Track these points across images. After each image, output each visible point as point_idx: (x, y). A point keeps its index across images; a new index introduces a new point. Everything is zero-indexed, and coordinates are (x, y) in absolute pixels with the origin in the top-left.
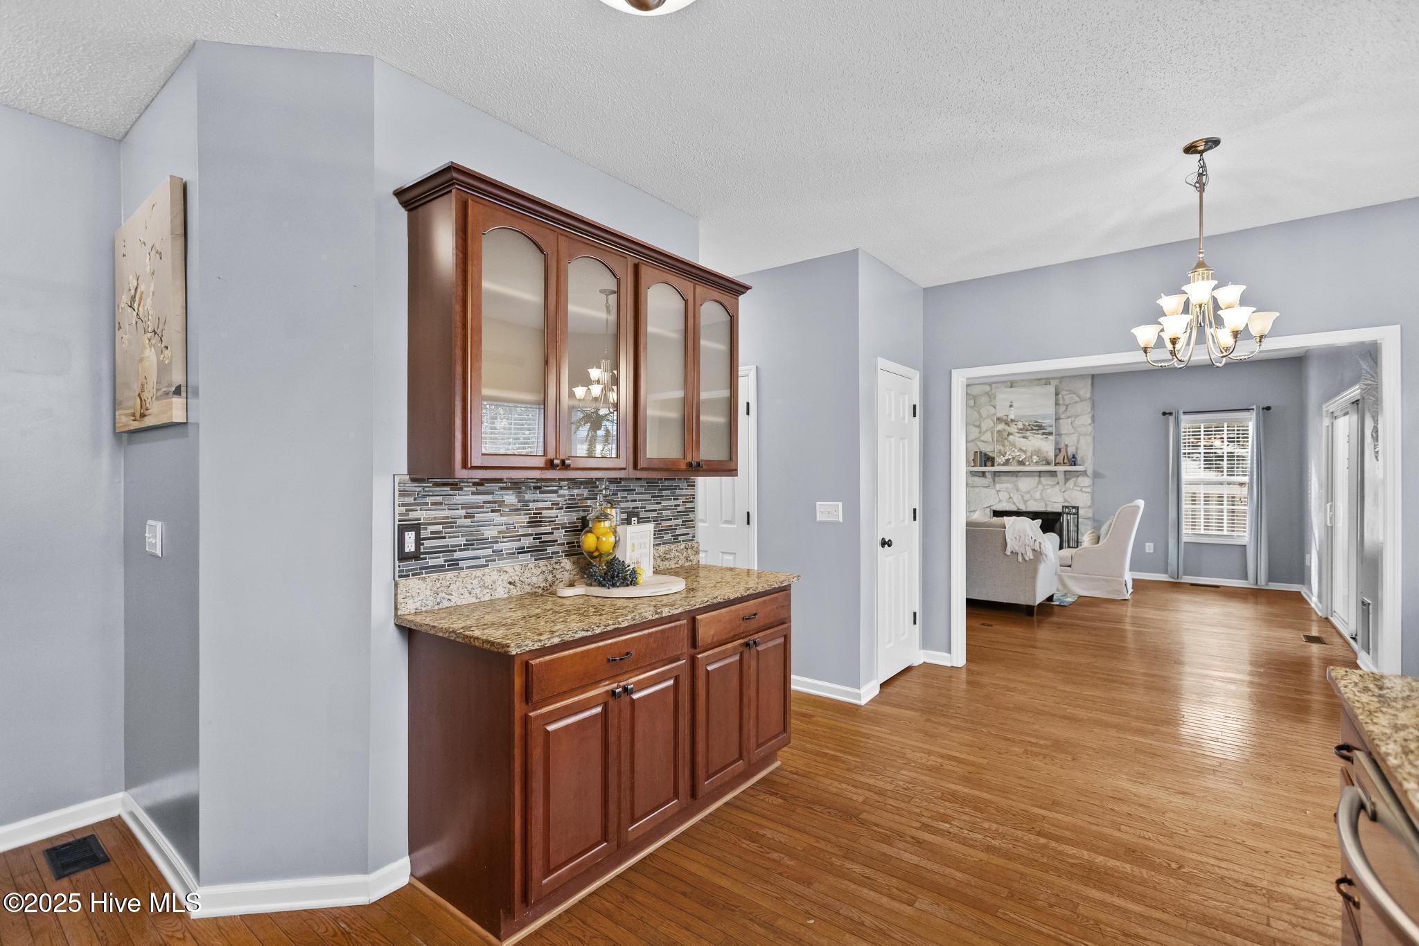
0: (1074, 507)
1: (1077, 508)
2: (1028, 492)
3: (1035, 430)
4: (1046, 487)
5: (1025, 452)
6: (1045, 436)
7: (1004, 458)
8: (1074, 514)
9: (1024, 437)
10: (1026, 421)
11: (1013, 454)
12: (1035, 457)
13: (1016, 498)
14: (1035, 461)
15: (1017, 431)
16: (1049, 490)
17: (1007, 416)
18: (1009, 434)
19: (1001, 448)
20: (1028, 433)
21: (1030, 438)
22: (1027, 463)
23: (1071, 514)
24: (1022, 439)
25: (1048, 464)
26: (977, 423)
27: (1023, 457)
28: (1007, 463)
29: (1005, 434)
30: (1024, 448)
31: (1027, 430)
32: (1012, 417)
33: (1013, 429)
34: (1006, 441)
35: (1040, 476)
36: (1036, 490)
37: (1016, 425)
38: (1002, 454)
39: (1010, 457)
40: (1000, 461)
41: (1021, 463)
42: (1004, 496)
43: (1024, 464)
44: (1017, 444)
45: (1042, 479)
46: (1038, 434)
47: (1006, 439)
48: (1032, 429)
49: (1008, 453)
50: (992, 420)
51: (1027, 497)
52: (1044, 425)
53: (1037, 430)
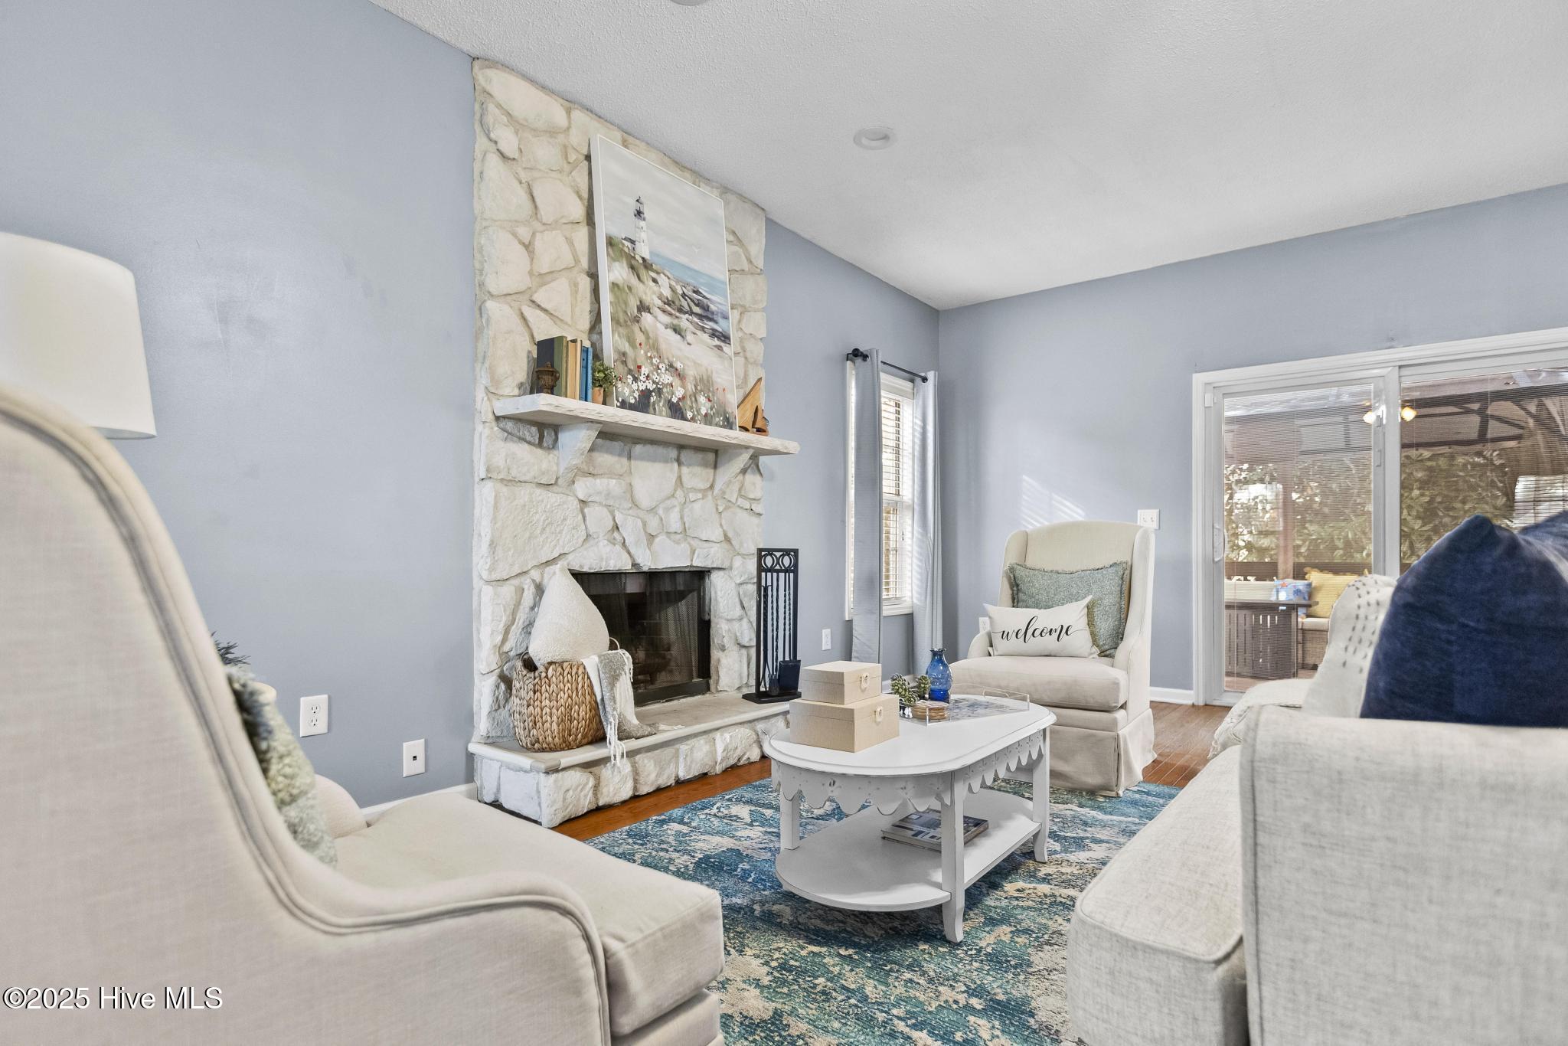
0: (786, 552)
1: (793, 553)
2: (652, 510)
3: (697, 315)
4: (692, 496)
5: (681, 376)
6: (716, 342)
7: (635, 386)
8: (787, 571)
9: (677, 330)
10: (677, 282)
11: (655, 377)
12: (702, 399)
13: (631, 529)
14: (703, 411)
15: (659, 303)
16: (697, 506)
17: (633, 242)
18: (643, 308)
19: (627, 348)
20: (684, 321)
21: (690, 337)
22: (689, 415)
23: (778, 572)
24: (670, 332)
25: (729, 424)
26: (524, 233)
27: (679, 393)
28: (643, 404)
29: (633, 303)
30: (678, 365)
31: (680, 310)
32: (643, 251)
33: (650, 292)
34: (636, 328)
35: (678, 461)
36: (668, 502)
37: (655, 281)
38: (630, 372)
39: (651, 387)
40: (627, 391)
41: (676, 411)
42: (598, 517)
43: (683, 418)
44: (663, 346)
45: (685, 470)
46: (703, 329)
47: (637, 320)
48: (691, 313)
49: (645, 370)
50: (570, 242)
51: (653, 524)
52: (713, 307)
53: (700, 317)
